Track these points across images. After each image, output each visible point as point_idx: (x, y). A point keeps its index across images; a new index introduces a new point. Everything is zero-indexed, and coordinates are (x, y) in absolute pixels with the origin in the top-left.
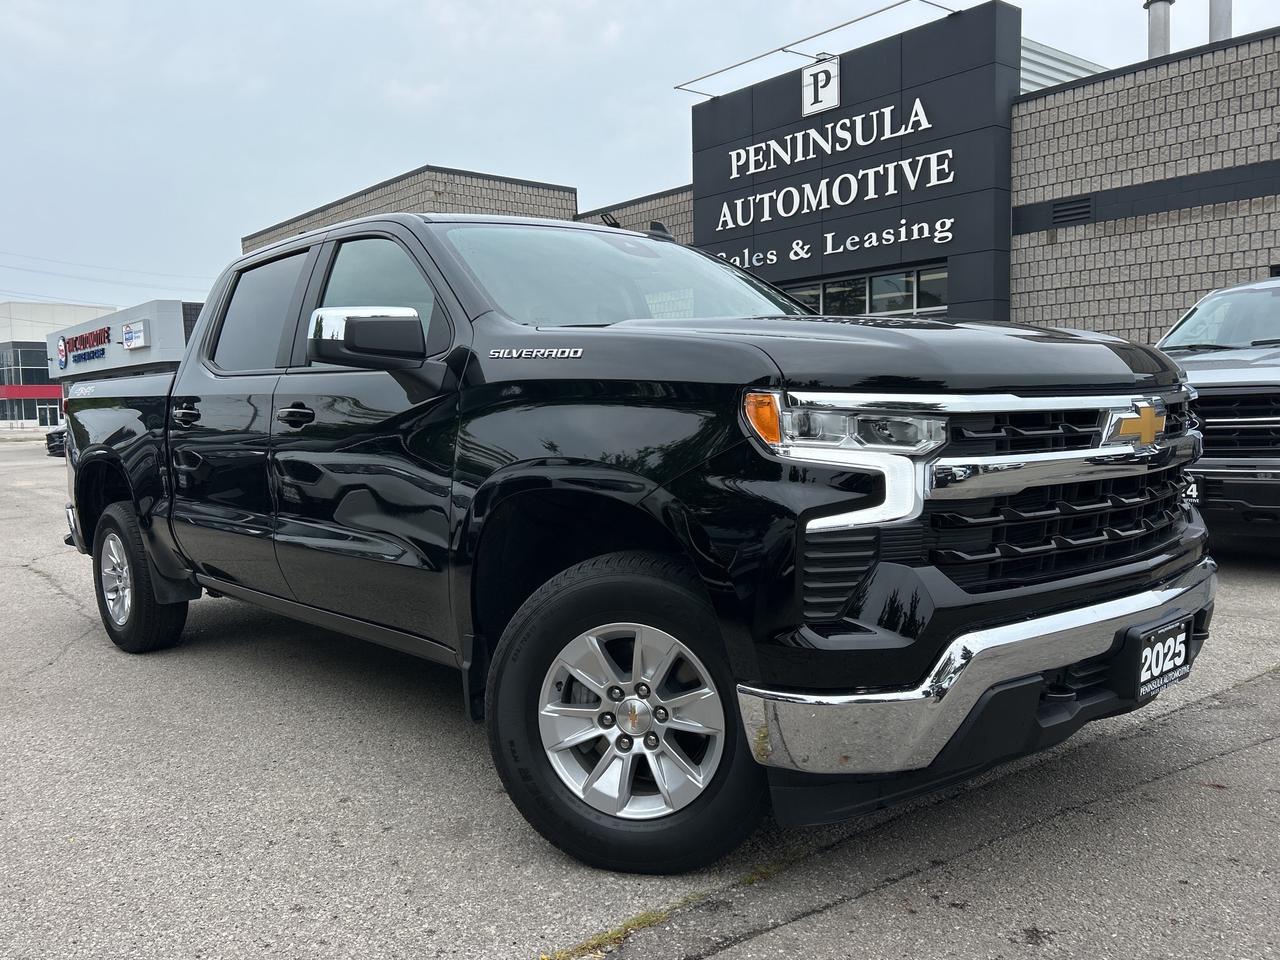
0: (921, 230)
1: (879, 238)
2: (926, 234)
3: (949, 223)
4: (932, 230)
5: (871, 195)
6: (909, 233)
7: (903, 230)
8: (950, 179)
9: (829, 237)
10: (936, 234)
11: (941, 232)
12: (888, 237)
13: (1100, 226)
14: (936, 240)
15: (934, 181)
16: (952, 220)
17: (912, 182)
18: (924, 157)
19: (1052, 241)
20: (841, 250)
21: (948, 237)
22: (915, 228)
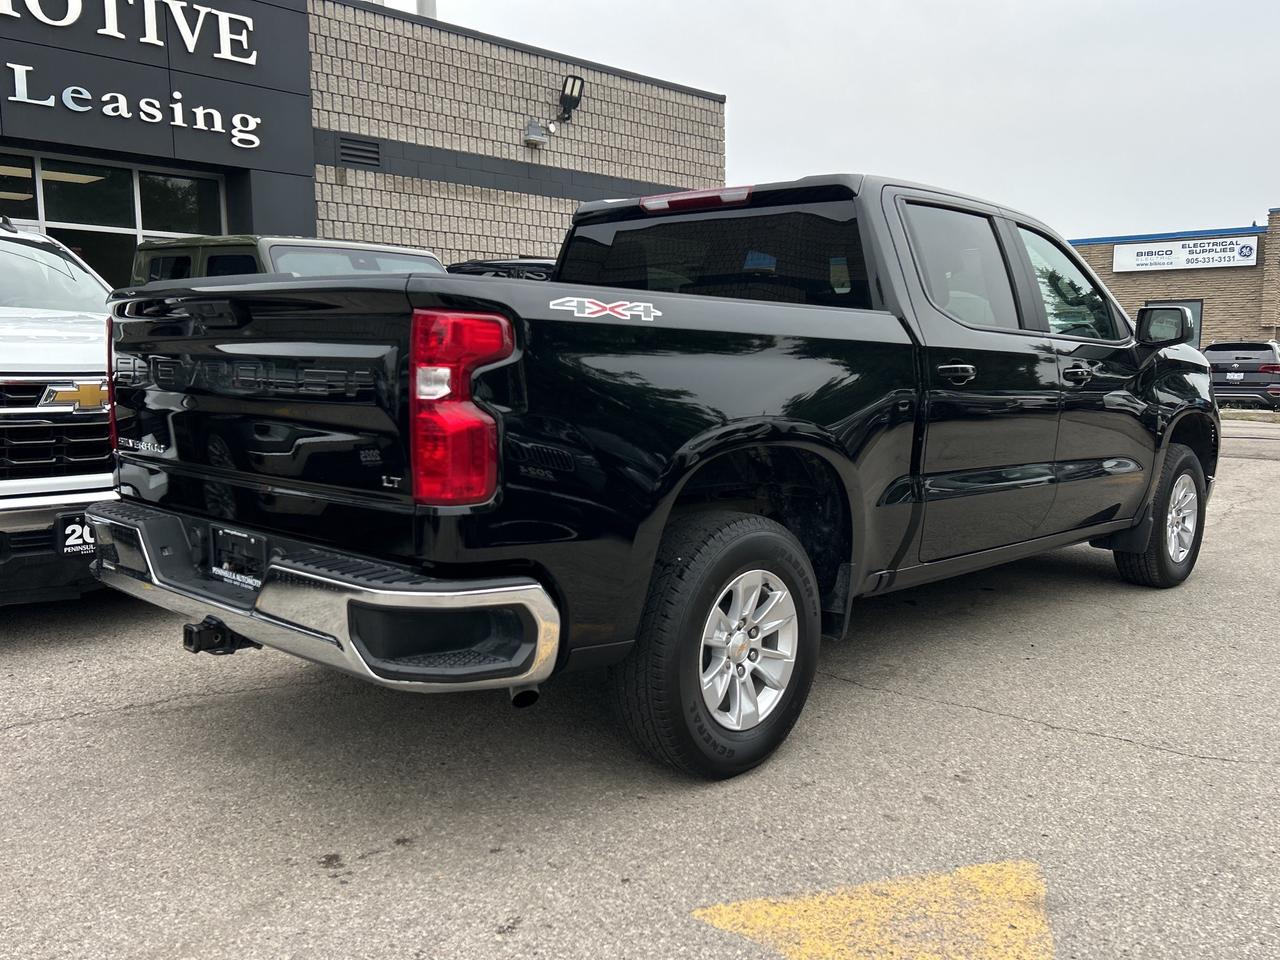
0: (209, 118)
1: (134, 107)
2: (218, 127)
3: (253, 122)
4: (228, 125)
5: (111, 28)
6: (189, 117)
7: (178, 108)
8: (252, 60)
9: (20, 71)
10: (234, 132)
11: (240, 131)
12: (151, 110)
13: (390, 178)
14: (235, 141)
15: (226, 52)
16: (259, 120)
17: (191, 42)
18: (209, 10)
19: (342, 182)
20: (51, 102)
21: (252, 143)
22: (200, 112)
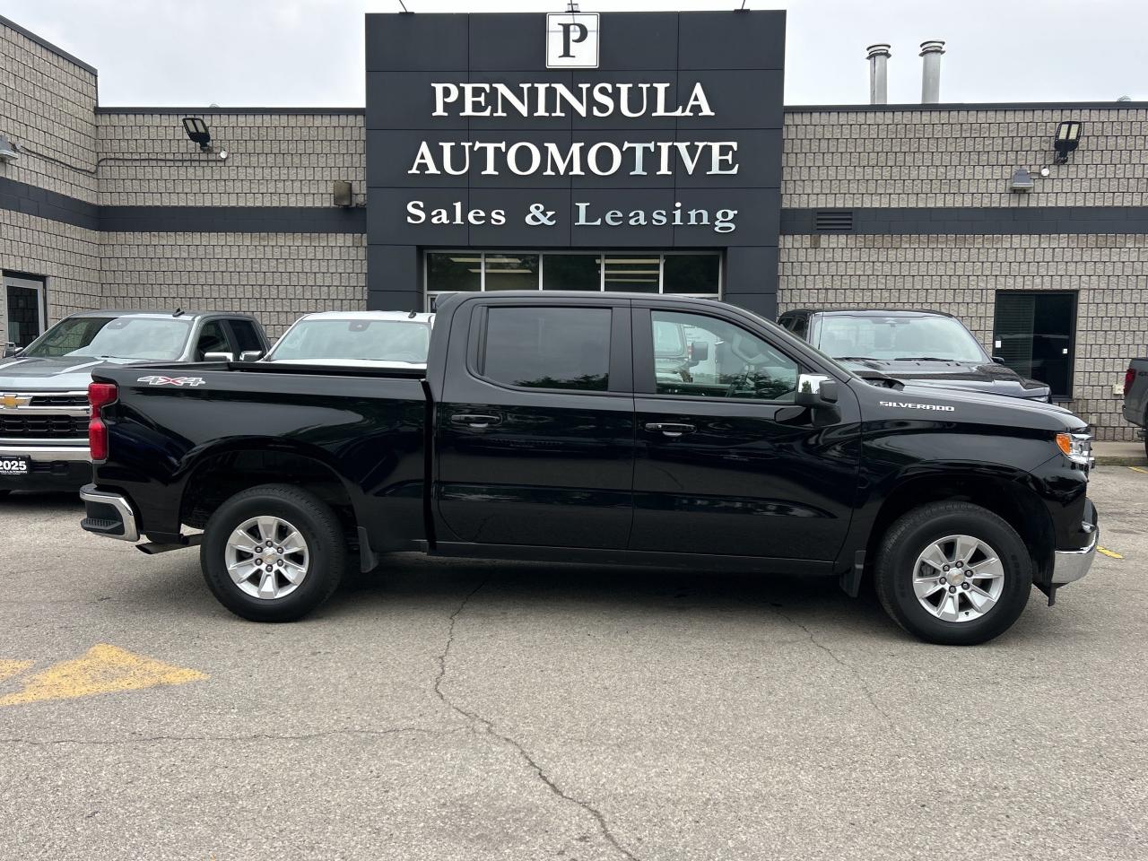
0: (699, 217)
1: (648, 217)
2: (705, 221)
3: (731, 214)
4: (713, 218)
5: (639, 170)
6: (685, 217)
7: (678, 213)
8: (735, 171)
9: (582, 206)
10: (717, 223)
11: (721, 222)
12: (660, 217)
13: (860, 238)
14: (717, 229)
15: (715, 170)
16: (736, 212)
17: (690, 167)
18: (705, 143)
19: (816, 246)
20: (598, 222)
21: (730, 228)
22: (693, 213)
